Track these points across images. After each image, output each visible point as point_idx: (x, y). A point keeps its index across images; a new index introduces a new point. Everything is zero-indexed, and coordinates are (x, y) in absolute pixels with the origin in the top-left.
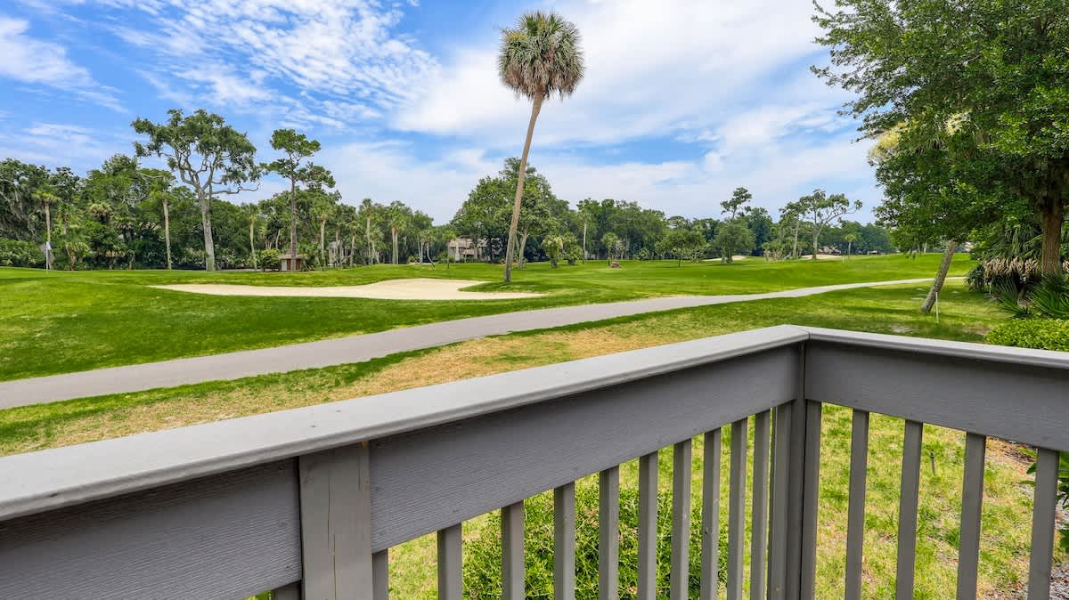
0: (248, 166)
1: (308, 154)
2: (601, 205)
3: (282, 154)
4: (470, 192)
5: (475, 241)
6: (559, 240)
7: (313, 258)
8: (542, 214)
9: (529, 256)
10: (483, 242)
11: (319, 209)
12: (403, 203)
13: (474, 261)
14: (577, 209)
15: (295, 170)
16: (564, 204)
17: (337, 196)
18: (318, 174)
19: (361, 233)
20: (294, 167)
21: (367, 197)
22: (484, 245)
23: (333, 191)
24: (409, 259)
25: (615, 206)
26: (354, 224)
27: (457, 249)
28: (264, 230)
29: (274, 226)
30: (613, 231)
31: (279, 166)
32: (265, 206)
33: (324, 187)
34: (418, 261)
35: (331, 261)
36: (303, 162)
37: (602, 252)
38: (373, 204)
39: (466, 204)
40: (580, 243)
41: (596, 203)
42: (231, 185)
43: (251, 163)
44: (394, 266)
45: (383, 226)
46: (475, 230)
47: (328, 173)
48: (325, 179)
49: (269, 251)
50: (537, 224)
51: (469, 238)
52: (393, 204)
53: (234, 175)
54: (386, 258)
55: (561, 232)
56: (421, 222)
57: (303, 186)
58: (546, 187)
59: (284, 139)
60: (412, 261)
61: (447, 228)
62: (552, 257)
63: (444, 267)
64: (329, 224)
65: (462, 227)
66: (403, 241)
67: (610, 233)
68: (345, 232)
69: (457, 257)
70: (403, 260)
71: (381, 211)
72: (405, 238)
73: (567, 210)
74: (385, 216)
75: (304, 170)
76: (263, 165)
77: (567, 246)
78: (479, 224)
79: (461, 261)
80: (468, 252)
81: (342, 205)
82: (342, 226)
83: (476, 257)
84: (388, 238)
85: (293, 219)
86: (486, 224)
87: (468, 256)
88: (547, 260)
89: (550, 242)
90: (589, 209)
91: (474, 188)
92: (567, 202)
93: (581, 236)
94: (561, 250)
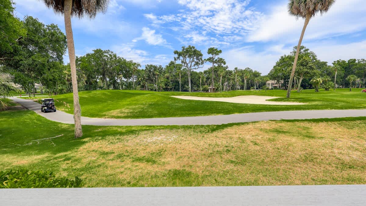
0: (201, 60)
1: (218, 54)
2: (347, 62)
3: (211, 56)
4: (277, 62)
5: (278, 81)
6: (320, 80)
7: (218, 88)
8: (311, 68)
9: (304, 86)
10: (282, 81)
11: (220, 72)
12: (249, 68)
13: (277, 89)
14: (332, 65)
15: (214, 60)
16: (325, 64)
17: (227, 67)
18: (221, 61)
19: (234, 79)
20: (213, 59)
21: (236, 67)
22: (282, 83)
23: (225, 66)
24: (251, 89)
25: (357, 62)
26: (232, 77)
27: (270, 84)
28: (205, 80)
29: (208, 78)
30: (355, 74)
31: (210, 60)
32: (205, 72)
33: (222, 65)
34: (254, 89)
35: (224, 89)
36: (216, 57)
37: (346, 85)
38: (238, 69)
39: (274, 67)
40: (333, 81)
41: (344, 62)
42: (196, 67)
43: (201, 59)
44: (245, 91)
45: (242, 77)
46: (278, 77)
47: (224, 60)
48: (223, 62)
49: (206, 86)
50: (308, 73)
51: (275, 80)
52: (246, 69)
53: (197, 64)
54: (242, 88)
55: (322, 75)
56: (256, 75)
57: (216, 65)
58: (314, 57)
59: (212, 51)
60: (252, 89)
61: (267, 76)
62: (316, 87)
63: (264, 91)
64: (224, 77)
65: (273, 76)
66: (249, 82)
67: (352, 75)
68: (229, 79)
69: (270, 87)
70: (248, 88)
71: (241, 71)
72: (250, 81)
73: (326, 65)
74: (242, 73)
75: (216, 60)
76: (205, 60)
77: (325, 82)
78: (280, 74)
79: (272, 89)
80: (275, 85)
81: (228, 70)
82: (228, 78)
83: (278, 87)
84: (243, 81)
85: (213, 76)
86: (283, 74)
87: (275, 87)
88: (313, 88)
89: (315, 81)
90: (339, 64)
91: (278, 60)
92: (326, 62)
93: (333, 77)
94: (321, 84)
